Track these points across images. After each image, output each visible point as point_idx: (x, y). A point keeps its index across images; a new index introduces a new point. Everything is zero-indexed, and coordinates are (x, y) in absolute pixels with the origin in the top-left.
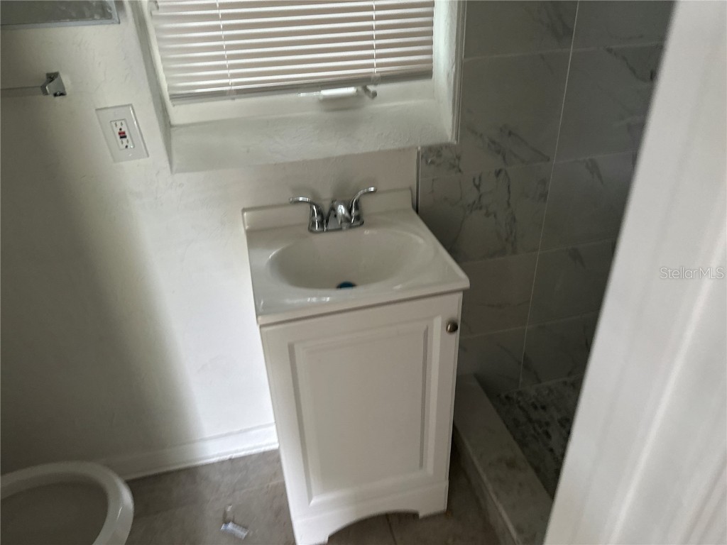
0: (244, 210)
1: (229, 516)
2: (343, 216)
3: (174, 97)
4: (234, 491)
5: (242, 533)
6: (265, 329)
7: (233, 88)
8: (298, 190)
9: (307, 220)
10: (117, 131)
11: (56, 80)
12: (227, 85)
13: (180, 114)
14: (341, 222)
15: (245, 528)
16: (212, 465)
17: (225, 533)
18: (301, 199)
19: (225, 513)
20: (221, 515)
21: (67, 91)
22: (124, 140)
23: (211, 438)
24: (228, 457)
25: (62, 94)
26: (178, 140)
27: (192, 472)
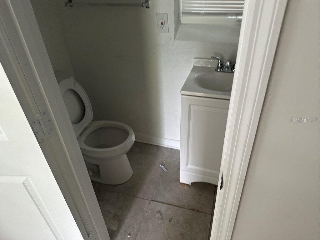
0: (195, 58)
1: (164, 164)
2: (227, 66)
3: (184, 13)
4: (168, 158)
5: (165, 170)
6: (183, 96)
7: (204, 12)
8: (216, 54)
9: (216, 66)
10: (161, 22)
11: (147, 3)
12: (202, 10)
13: (184, 19)
14: (225, 68)
15: (167, 169)
16: (165, 147)
17: (161, 167)
18: (217, 57)
19: (163, 162)
20: (161, 163)
21: (150, 7)
22: (162, 26)
23: (167, 139)
24: (170, 147)
25: (148, 7)
26: (181, 29)
27: (158, 148)
